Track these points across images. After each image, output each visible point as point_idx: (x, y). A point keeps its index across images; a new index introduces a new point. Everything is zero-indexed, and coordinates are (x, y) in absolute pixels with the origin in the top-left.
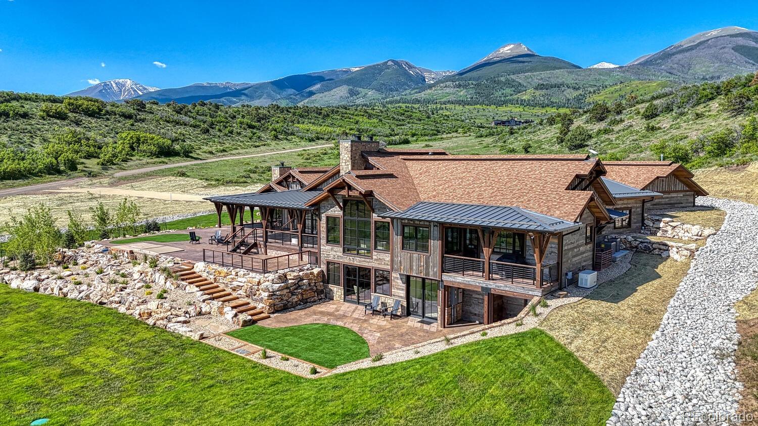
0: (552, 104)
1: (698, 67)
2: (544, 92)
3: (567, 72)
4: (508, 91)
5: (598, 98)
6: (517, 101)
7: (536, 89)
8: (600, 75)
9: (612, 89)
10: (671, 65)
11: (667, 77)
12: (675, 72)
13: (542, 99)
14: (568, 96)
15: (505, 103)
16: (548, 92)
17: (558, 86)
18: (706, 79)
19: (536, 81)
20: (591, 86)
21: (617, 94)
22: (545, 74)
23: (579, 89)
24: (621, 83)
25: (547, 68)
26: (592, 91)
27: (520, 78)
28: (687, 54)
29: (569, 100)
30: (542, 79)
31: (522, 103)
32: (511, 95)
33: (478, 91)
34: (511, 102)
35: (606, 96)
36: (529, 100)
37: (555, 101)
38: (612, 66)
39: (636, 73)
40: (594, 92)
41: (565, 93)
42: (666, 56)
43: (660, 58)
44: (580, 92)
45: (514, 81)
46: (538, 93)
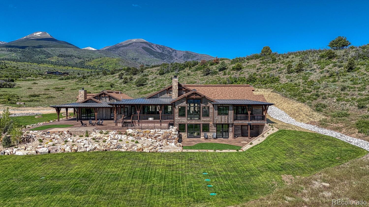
0: (68, 65)
1: (130, 53)
2: (63, 58)
3: (74, 50)
4: (43, 56)
5: (91, 64)
6: (49, 62)
7: (59, 56)
8: (90, 53)
9: (97, 60)
10: (119, 52)
11: (118, 57)
12: (121, 55)
13: (63, 62)
14: (76, 62)
15: (42, 62)
16: (65, 58)
17: (71, 56)
18: (134, 59)
19: (58, 53)
20: (87, 57)
21: (99, 63)
22: (63, 50)
23: (81, 58)
24: (101, 57)
25: (63, 47)
26: (88, 60)
27: (48, 50)
28: (125, 48)
29: (77, 63)
30: (61, 52)
31: (52, 63)
32: (45, 58)
33: (24, 54)
34: (46, 62)
35: (95, 63)
36: (55, 62)
37: (69, 63)
38: (93, 49)
39: (106, 54)
40: (89, 61)
41: (74, 60)
42: (117, 47)
43: (114, 48)
44: (82, 60)
45: (45, 51)
46: (60, 59)
